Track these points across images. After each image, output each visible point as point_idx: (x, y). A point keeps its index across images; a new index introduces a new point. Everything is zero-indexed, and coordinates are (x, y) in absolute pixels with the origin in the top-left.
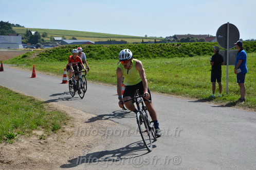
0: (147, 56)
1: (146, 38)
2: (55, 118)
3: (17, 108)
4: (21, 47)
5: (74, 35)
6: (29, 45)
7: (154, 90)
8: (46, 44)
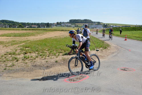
0: (136, 30)
1: (137, 25)
2: (106, 46)
3: (98, 43)
4: (102, 28)
5: (116, 25)
6: (104, 27)
7: (135, 39)
8: (109, 27)
